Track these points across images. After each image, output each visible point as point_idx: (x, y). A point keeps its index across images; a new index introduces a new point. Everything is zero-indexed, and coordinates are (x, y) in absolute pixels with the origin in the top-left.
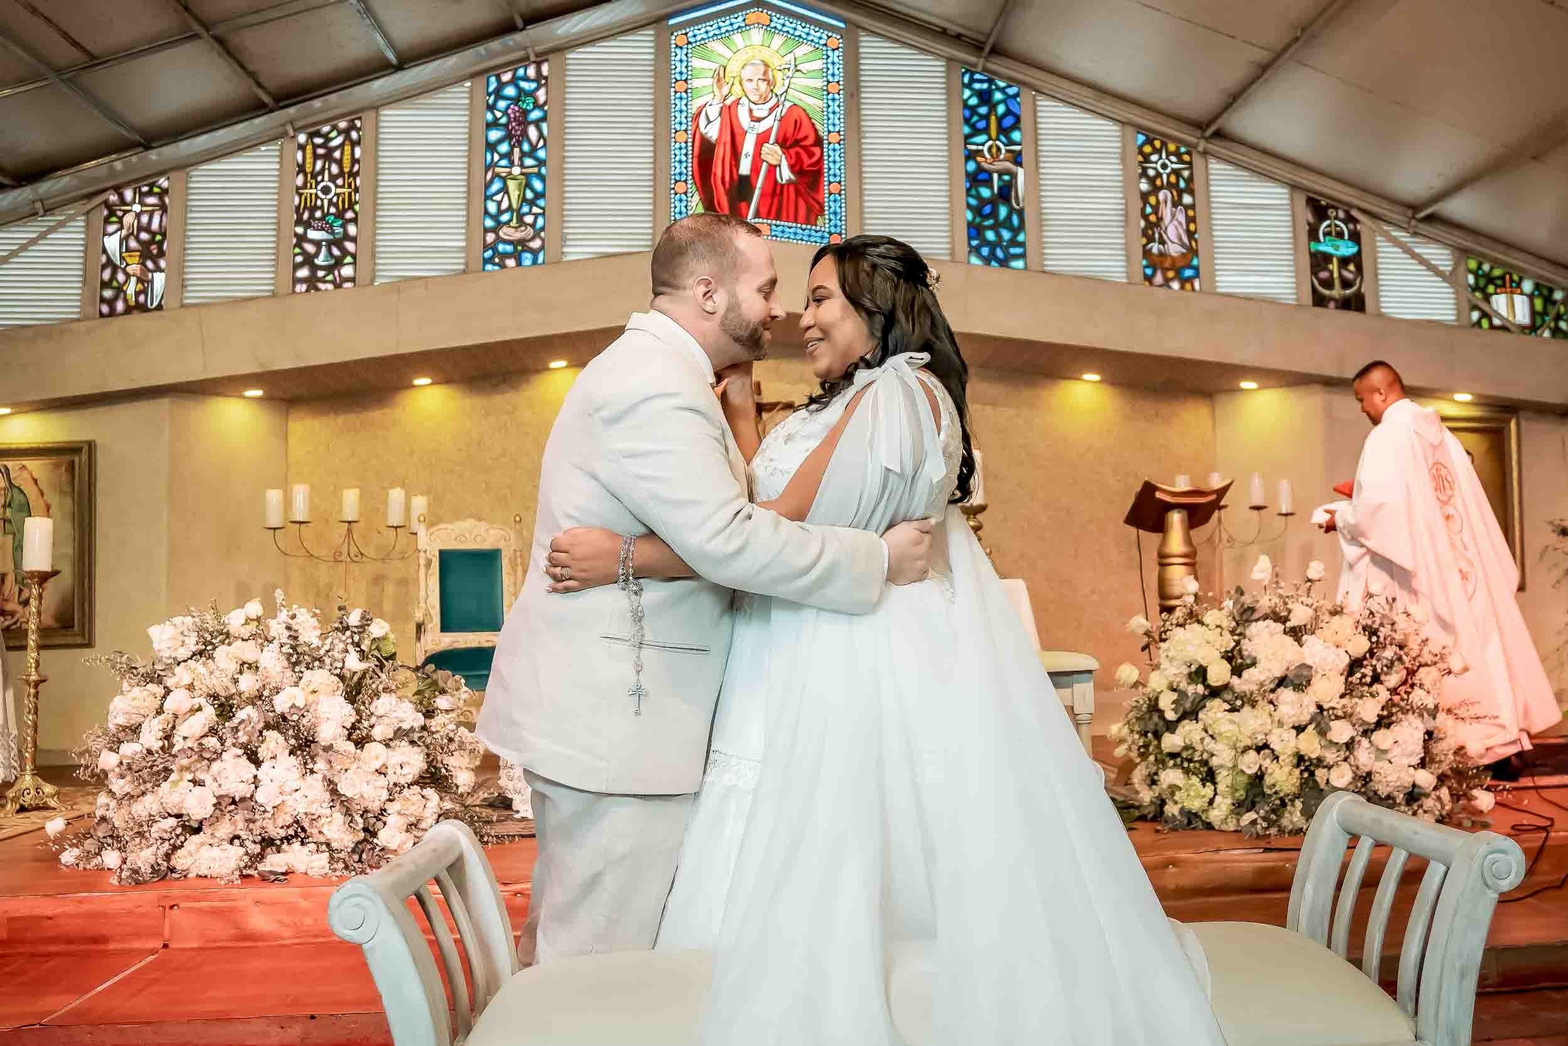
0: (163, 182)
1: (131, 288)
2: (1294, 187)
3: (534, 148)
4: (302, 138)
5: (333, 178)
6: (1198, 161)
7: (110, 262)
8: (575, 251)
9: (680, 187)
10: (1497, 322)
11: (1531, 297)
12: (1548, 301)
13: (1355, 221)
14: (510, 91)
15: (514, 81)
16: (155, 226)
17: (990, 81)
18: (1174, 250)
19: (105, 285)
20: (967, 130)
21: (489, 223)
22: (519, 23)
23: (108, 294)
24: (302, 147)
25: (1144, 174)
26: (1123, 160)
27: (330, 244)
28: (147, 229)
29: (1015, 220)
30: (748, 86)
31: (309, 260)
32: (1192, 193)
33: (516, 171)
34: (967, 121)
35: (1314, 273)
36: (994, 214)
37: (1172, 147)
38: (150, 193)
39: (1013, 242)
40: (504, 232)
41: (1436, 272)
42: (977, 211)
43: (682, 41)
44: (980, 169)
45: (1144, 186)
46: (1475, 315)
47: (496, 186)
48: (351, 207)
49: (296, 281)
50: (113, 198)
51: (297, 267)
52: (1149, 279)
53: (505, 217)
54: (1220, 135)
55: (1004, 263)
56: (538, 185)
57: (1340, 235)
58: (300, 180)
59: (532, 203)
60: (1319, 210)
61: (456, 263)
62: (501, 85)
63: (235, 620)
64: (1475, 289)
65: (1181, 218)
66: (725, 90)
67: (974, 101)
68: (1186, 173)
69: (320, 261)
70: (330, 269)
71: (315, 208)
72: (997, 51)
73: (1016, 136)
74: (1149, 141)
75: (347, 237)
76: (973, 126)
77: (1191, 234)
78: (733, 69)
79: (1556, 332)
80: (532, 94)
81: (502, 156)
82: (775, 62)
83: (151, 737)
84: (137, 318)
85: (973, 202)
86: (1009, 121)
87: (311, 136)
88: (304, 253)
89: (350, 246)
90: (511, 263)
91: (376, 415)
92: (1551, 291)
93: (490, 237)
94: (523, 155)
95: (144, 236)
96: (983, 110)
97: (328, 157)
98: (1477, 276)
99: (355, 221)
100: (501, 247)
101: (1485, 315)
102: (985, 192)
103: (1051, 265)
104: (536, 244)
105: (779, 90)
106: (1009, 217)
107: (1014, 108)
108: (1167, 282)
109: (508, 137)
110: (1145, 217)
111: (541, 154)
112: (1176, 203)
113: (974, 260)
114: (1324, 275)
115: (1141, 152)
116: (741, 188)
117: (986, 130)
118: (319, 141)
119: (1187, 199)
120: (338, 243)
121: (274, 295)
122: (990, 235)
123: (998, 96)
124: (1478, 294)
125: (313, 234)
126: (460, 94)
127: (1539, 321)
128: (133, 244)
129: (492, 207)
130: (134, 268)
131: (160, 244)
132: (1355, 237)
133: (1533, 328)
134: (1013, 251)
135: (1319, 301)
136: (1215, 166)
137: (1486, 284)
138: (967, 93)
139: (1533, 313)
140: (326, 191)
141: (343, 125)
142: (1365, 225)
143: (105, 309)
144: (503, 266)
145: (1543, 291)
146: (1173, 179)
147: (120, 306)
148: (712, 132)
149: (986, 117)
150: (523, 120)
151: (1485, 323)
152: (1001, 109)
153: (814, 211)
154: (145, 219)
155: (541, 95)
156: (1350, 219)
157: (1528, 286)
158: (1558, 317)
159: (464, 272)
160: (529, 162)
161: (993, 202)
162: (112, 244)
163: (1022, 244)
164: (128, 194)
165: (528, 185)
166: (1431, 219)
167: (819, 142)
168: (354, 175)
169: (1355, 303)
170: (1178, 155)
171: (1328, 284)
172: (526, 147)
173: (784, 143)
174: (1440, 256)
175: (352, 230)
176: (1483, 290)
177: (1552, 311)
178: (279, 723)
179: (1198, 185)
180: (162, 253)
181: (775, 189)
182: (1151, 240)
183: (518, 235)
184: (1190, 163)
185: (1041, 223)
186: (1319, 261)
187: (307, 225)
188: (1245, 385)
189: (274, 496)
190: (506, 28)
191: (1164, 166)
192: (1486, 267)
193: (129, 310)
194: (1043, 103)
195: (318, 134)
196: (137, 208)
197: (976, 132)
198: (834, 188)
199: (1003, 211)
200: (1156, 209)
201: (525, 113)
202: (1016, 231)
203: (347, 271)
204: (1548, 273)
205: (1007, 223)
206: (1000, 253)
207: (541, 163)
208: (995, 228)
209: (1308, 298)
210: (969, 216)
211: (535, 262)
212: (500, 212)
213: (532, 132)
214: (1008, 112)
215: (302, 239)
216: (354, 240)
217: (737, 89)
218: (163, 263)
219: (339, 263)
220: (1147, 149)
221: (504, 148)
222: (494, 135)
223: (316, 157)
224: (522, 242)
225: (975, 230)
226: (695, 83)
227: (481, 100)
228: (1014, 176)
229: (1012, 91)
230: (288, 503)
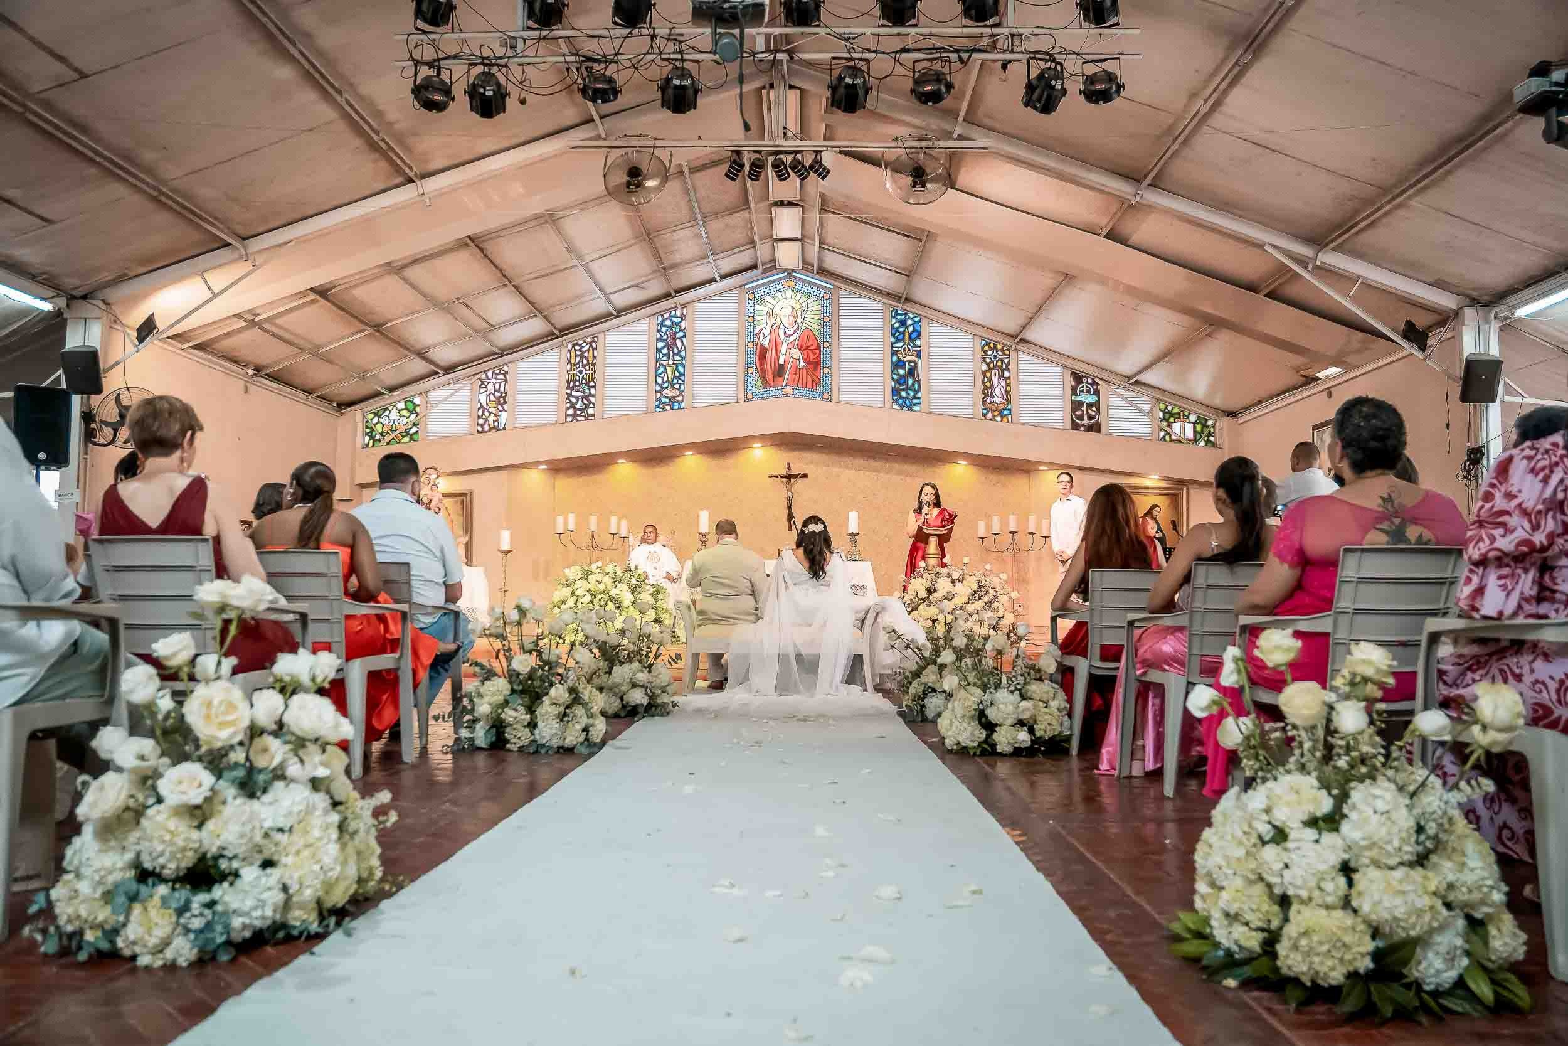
0: (506, 368)
1: (491, 419)
2: (1064, 367)
3: (679, 351)
4: (570, 347)
5: (584, 366)
6: (1013, 354)
7: (482, 406)
8: (700, 402)
9: (750, 370)
10: (1174, 437)
11: (1194, 423)
12: (1204, 426)
13: (1098, 384)
14: (668, 323)
15: (670, 318)
16: (502, 389)
17: (906, 314)
18: (998, 400)
19: (479, 417)
20: (893, 340)
21: (658, 388)
22: (673, 294)
23: (481, 421)
24: (570, 351)
25: (984, 360)
26: (973, 354)
27: (583, 398)
28: (499, 391)
29: (916, 386)
30: (785, 320)
31: (573, 406)
32: (1009, 371)
33: (671, 362)
34: (893, 335)
35: (1073, 411)
36: (906, 383)
37: (999, 347)
38: (500, 374)
39: (915, 397)
40: (665, 392)
41: (1141, 411)
42: (897, 382)
43: (751, 296)
44: (899, 360)
45: (984, 368)
46: (1162, 434)
47: (662, 369)
48: (593, 379)
49: (567, 416)
50: (484, 376)
51: (567, 409)
52: (984, 415)
53: (665, 385)
54: (1023, 341)
55: (910, 408)
56: (681, 369)
57: (1088, 392)
58: (569, 367)
59: (678, 378)
60: (1078, 378)
61: (641, 407)
62: (664, 320)
63: (594, 567)
64: (1164, 419)
65: (1003, 383)
66: (773, 321)
67: (897, 325)
68: (1006, 361)
69: (578, 406)
70: (582, 410)
71: (574, 382)
72: (907, 300)
73: (918, 342)
74: (987, 344)
75: (590, 395)
76: (897, 338)
77: (1008, 392)
78: (777, 309)
79: (1208, 442)
80: (678, 324)
81: (664, 355)
82: (797, 306)
83: (571, 602)
84: (494, 433)
85: (895, 377)
86: (914, 335)
87: (574, 345)
88: (571, 402)
89: (592, 399)
90: (668, 407)
91: (599, 477)
92: (1206, 420)
93: (658, 395)
94: (674, 354)
95: (497, 394)
96: (901, 330)
97: (582, 356)
98: (1165, 413)
99: (594, 387)
100: (664, 400)
101: (1168, 433)
102: (901, 372)
103: (933, 409)
104: (680, 398)
105: (799, 321)
106: (913, 384)
107: (917, 328)
108: (994, 416)
109: (667, 346)
110: (983, 383)
111: (683, 354)
112: (999, 377)
113: (895, 406)
114: (1078, 413)
115: (983, 350)
116: (780, 371)
117: (903, 340)
118: (577, 348)
119: (1006, 374)
120: (586, 397)
121: (557, 423)
122: (903, 394)
123: (909, 322)
124: (1164, 423)
125: (574, 393)
126: (643, 325)
127: (1198, 437)
128: (492, 398)
129: (659, 380)
130: (493, 410)
131: (504, 398)
132: (1097, 393)
133: (1195, 440)
134: (915, 401)
135: (1075, 427)
136: (1022, 356)
137: (1169, 417)
138: (894, 321)
139: (1195, 432)
140: (581, 372)
141: (589, 340)
142: (1103, 386)
143: (480, 429)
144: (664, 410)
145: (1202, 421)
146: (999, 364)
147: (486, 428)
148: (766, 343)
149: (903, 333)
150: (674, 337)
151: (1167, 438)
152: (911, 329)
153: (815, 383)
154: (497, 386)
155: (683, 324)
156: (1094, 383)
157: (1193, 418)
158: (1209, 434)
159: (646, 413)
160: (677, 358)
161: (905, 377)
162: (483, 398)
163: (920, 398)
164: (490, 374)
165: (677, 369)
166: (1137, 383)
167: (818, 347)
168: (594, 364)
169: (1095, 428)
170: (1003, 350)
171: (1081, 417)
172: (675, 350)
173: (801, 349)
174: (1144, 402)
175: (593, 391)
176: (1167, 420)
177: (1206, 431)
178: (611, 599)
179: (1013, 367)
180: (505, 402)
181: (798, 370)
182: (986, 395)
183: (671, 394)
184: (1009, 356)
185: (929, 387)
186: (1076, 405)
187: (572, 389)
188: (1041, 468)
189: (560, 520)
190: (668, 296)
191: (995, 357)
192: (1170, 408)
193: (490, 430)
194: (933, 325)
195: (577, 344)
196: (494, 381)
197: (898, 340)
198: (826, 370)
199: (910, 381)
200: (990, 380)
201: (675, 333)
202: (917, 392)
203: (591, 411)
204: (1203, 411)
205: (912, 388)
206: (908, 403)
207: (683, 358)
208: (906, 390)
209: (1069, 425)
210: (893, 384)
211: (680, 408)
212: (663, 382)
213: (679, 343)
214: (915, 330)
215: (569, 395)
216: (594, 396)
217: (778, 320)
218: (505, 407)
219: (587, 407)
220: (986, 348)
221: (665, 351)
222: (661, 344)
223: (576, 356)
224: (673, 397)
225: (895, 391)
226: (758, 318)
227: (654, 327)
228: (916, 363)
229: (916, 319)
230: (566, 523)
